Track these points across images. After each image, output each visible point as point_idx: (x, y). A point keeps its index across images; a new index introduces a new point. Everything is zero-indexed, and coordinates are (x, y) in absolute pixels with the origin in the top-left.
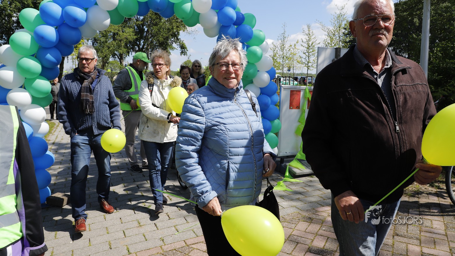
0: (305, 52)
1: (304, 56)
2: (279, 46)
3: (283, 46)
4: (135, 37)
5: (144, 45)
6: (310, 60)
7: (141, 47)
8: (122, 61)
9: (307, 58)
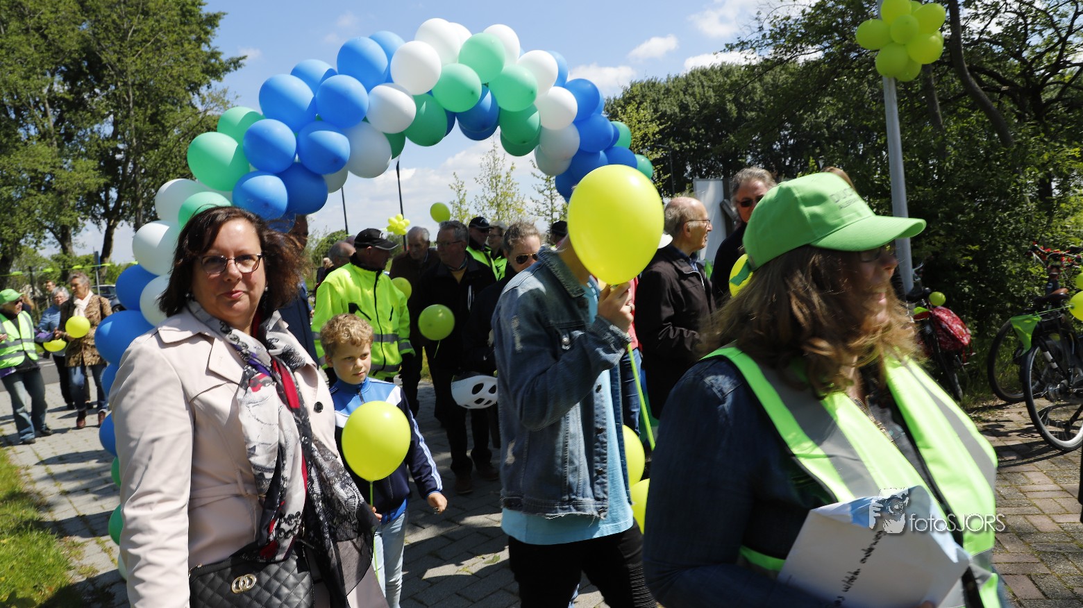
0: (542, 188)
1: (541, 198)
2: (485, 180)
3: (494, 180)
4: (102, 181)
5: (120, 198)
6: (555, 205)
7: (112, 205)
8: (67, 244)
9: (549, 201)
